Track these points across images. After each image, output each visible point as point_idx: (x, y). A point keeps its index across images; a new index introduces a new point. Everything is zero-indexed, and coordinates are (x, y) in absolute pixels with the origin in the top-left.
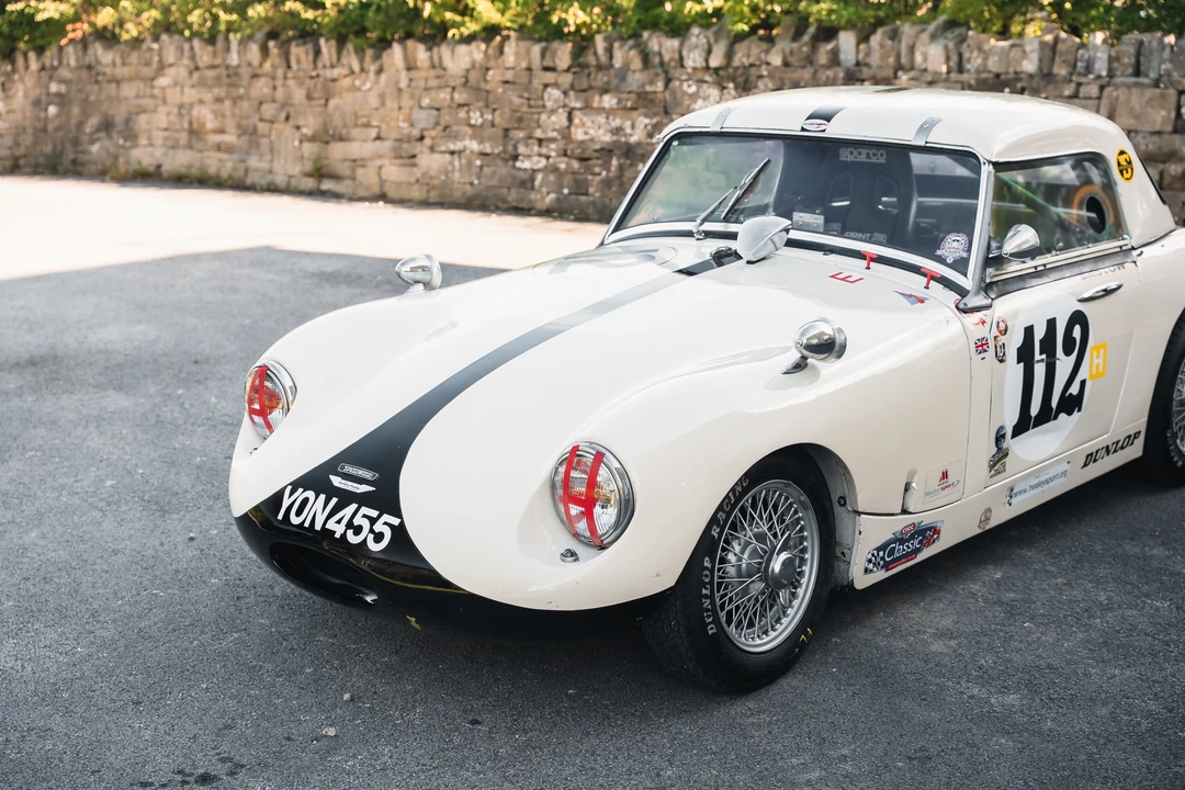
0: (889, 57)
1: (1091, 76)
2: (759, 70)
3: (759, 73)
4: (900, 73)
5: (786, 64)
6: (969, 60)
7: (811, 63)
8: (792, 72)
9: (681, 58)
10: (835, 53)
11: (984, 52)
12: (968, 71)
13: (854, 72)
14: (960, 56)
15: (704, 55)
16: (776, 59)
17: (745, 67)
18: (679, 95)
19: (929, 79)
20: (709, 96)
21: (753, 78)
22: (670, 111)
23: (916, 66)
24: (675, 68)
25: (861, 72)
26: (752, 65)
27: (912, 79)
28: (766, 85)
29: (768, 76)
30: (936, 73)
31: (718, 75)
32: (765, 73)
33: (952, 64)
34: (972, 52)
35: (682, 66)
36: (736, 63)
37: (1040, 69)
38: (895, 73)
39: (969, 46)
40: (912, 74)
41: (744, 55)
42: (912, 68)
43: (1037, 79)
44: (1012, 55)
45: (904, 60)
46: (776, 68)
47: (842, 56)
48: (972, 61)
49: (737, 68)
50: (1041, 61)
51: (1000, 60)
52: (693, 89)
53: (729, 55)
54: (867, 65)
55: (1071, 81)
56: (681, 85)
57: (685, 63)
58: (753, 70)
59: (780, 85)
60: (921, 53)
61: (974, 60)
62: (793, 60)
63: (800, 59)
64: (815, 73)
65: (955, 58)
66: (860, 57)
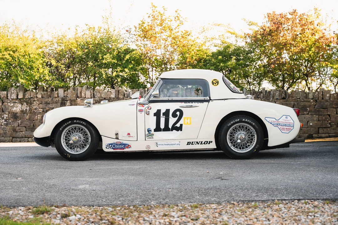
1: (129, 98)
2: (34, 99)
3: (34, 100)
4: (77, 99)
5: (42, 97)
7: (50, 97)
8: (45, 99)
9: (7, 96)
10: (58, 94)
11: (100, 93)
12: (96, 98)
13: (64, 99)
14: (94, 94)
15: (16, 95)
16: (39, 96)
17: (29, 98)
18: (7, 106)
20: (18, 106)
21: (32, 101)
22: (4, 111)
24: (5, 99)
25: (66, 99)
26: (31, 98)
27: (82, 100)
28: (36, 103)
29: (37, 101)
30: (88, 98)
31: (20, 101)
32: (36, 100)
34: (97, 93)
35: (7, 99)
36: (26, 97)
37: (116, 97)
39: (96, 91)
40: (81, 98)
41: (29, 95)
42: (81, 97)
43: (115, 99)
44: (108, 94)
45: (79, 95)
46: (40, 98)
47: (59, 95)
48: (97, 95)
49: (27, 98)
50: (115, 95)
51: (105, 95)
52: (12, 104)
53: (24, 96)
54: (67, 97)
55: (124, 99)
56: (8, 104)
57: (9, 98)
58: (32, 99)
59: (41, 103)
60: (84, 93)
61: (98, 95)
62: (44, 96)
63: (47, 96)
64: (52, 99)
65: (93, 95)
66: (65, 95)
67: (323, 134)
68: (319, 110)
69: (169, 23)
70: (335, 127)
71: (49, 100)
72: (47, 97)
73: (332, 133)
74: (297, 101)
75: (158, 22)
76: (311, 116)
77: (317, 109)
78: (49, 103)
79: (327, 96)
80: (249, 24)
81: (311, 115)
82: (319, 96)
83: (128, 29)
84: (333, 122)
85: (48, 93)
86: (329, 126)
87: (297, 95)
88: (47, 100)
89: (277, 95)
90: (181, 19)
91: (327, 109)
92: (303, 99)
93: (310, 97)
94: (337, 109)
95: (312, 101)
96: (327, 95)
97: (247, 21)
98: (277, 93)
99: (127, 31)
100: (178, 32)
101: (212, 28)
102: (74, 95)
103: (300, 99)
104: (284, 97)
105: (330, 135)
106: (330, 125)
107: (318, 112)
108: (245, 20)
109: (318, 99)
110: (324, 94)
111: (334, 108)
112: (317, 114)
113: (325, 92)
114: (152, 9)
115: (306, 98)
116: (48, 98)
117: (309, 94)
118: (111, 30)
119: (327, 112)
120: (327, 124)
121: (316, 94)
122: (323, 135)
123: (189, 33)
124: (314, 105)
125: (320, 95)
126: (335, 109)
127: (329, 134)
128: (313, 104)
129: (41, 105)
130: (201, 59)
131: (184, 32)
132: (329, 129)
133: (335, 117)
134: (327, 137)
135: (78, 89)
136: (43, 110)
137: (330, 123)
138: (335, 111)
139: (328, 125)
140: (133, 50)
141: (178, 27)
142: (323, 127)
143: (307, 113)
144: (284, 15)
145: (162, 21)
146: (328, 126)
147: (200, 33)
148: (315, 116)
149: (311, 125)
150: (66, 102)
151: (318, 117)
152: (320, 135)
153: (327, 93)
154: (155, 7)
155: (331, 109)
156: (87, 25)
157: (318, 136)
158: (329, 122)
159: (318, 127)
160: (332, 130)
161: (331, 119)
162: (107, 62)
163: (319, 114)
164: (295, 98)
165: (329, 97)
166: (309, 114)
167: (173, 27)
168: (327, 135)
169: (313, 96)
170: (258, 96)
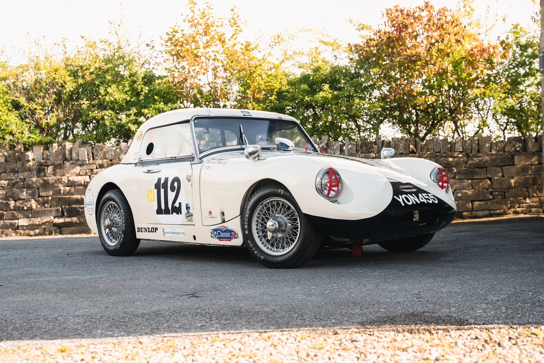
0: (59, 156)
4: (65, 162)
5: (6, 161)
6: (97, 155)
7: (20, 160)
8: (10, 165)
11: (104, 152)
13: (44, 163)
14: (93, 154)
16: (1, 159)
19: (80, 163)
23: (73, 158)
25: (46, 162)
27: (72, 164)
30: (83, 161)
33: (89, 157)
34: (98, 152)
38: (64, 162)
39: (96, 149)
40: (71, 162)
42: (72, 160)
45: (67, 156)
46: (1, 162)
47: (35, 157)
48: (98, 156)
54: (48, 159)
59: (4, 171)
60: (75, 153)
61: (100, 155)
62: (10, 159)
63: (14, 159)
64: (23, 164)
65: (91, 155)
66: (44, 156)
67: (479, 210)
68: (473, 171)
69: (219, 30)
70: (501, 199)
71: (18, 166)
72: (14, 161)
73: (494, 209)
74: (434, 156)
75: (201, 29)
76: (460, 181)
77: (469, 168)
78: (18, 171)
79: (486, 147)
80: (358, 28)
81: (459, 179)
82: (472, 146)
83: (149, 43)
84: (496, 190)
85: (15, 154)
86: (491, 197)
87: (435, 147)
88: (13, 166)
89: (402, 146)
90: (239, 23)
91: (486, 168)
92: (445, 153)
93: (457, 150)
94: (503, 168)
95: (460, 155)
96: (485, 144)
97: (355, 23)
98: (402, 143)
99: (148, 45)
100: (234, 45)
101: (294, 37)
102: (60, 157)
103: (440, 152)
104: (413, 150)
105: (491, 212)
106: (492, 195)
107: (470, 175)
108: (351, 21)
109: (471, 152)
110: (482, 143)
111: (498, 167)
112: (470, 178)
113: (482, 141)
114: (190, 6)
115: (451, 151)
116: (17, 162)
117: (456, 145)
118: (123, 44)
119: (487, 174)
120: (486, 194)
121: (467, 144)
122: (480, 213)
123: (253, 47)
124: (465, 162)
125: (474, 145)
126: (499, 169)
127: (490, 210)
128: (463, 161)
129: (4, 174)
130: (272, 90)
131: (245, 44)
132: (491, 202)
133: (500, 181)
134: (486, 216)
135: (65, 146)
136: (8, 184)
137: (491, 193)
138: (499, 172)
139: (488, 195)
140: (160, 78)
141: (234, 37)
142: (480, 199)
143: (453, 176)
144: (412, 11)
145: (208, 26)
146: (488, 197)
147: (272, 47)
148: (466, 180)
149: (459, 197)
150: (46, 168)
151: (472, 182)
152: (474, 213)
153: (486, 142)
154: (195, 4)
155: (493, 168)
156: (82, 37)
157: (472, 215)
158: (490, 190)
159: (472, 199)
160: (494, 205)
161: (493, 185)
162: (113, 99)
163: (473, 178)
164: (432, 151)
165: (490, 148)
166: (457, 177)
167: (227, 37)
168: (487, 212)
169: (463, 148)
170: (370, 149)
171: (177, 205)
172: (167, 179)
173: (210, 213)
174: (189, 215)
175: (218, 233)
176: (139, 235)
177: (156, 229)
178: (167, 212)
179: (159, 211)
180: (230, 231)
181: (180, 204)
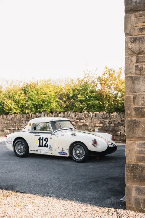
171: (46, 145)
172: (43, 138)
173: (58, 148)
174: (50, 148)
175: (60, 153)
176: (30, 152)
177: (38, 151)
178: (42, 146)
179: (40, 146)
180: (65, 153)
181: (47, 145)
